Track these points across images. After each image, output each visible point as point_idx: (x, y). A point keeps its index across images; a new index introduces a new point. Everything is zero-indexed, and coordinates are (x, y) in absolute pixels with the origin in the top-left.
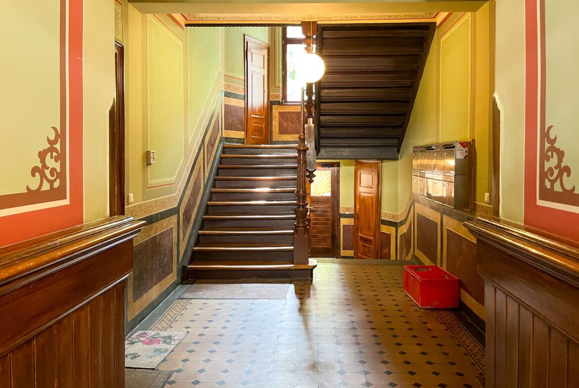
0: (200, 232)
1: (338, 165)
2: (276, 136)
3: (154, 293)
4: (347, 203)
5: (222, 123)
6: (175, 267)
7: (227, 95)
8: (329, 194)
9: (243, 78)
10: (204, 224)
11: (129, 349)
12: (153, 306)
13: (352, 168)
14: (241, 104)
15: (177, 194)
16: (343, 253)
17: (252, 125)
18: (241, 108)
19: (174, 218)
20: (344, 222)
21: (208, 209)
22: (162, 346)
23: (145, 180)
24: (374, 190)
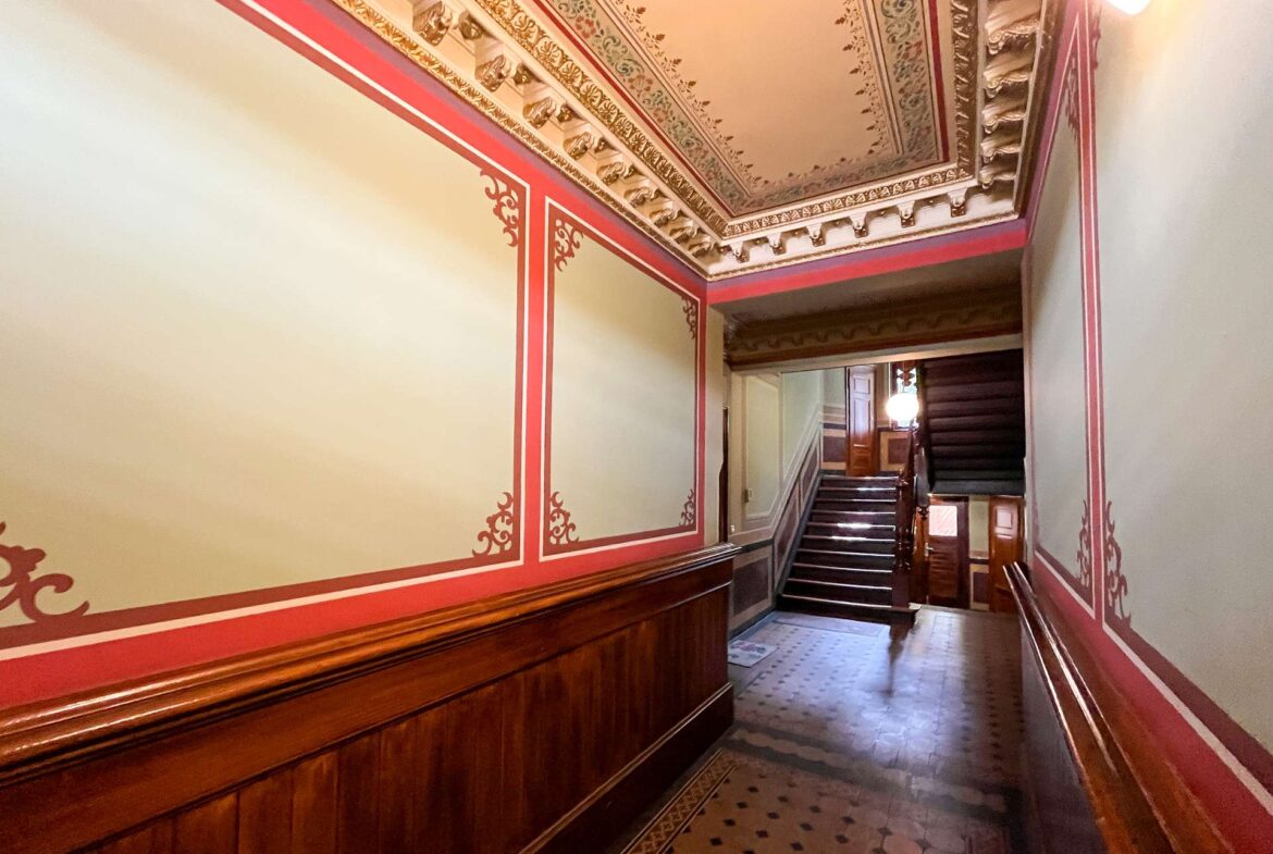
0: (795, 564)
1: (966, 500)
2: (885, 467)
3: (751, 612)
4: (978, 545)
5: (820, 456)
6: (770, 593)
7: (827, 426)
8: (955, 534)
9: (843, 406)
10: (799, 557)
11: (730, 651)
12: (750, 624)
13: (985, 505)
14: (842, 434)
15: (772, 527)
16: (973, 605)
17: (855, 454)
18: (842, 439)
19: (769, 548)
20: (974, 568)
21: (804, 543)
22: (756, 653)
23: (743, 514)
24: (1014, 532)
